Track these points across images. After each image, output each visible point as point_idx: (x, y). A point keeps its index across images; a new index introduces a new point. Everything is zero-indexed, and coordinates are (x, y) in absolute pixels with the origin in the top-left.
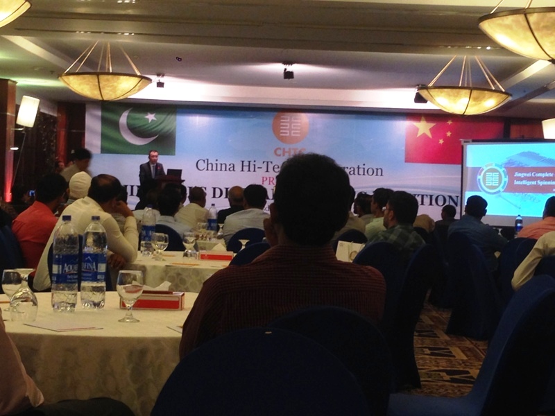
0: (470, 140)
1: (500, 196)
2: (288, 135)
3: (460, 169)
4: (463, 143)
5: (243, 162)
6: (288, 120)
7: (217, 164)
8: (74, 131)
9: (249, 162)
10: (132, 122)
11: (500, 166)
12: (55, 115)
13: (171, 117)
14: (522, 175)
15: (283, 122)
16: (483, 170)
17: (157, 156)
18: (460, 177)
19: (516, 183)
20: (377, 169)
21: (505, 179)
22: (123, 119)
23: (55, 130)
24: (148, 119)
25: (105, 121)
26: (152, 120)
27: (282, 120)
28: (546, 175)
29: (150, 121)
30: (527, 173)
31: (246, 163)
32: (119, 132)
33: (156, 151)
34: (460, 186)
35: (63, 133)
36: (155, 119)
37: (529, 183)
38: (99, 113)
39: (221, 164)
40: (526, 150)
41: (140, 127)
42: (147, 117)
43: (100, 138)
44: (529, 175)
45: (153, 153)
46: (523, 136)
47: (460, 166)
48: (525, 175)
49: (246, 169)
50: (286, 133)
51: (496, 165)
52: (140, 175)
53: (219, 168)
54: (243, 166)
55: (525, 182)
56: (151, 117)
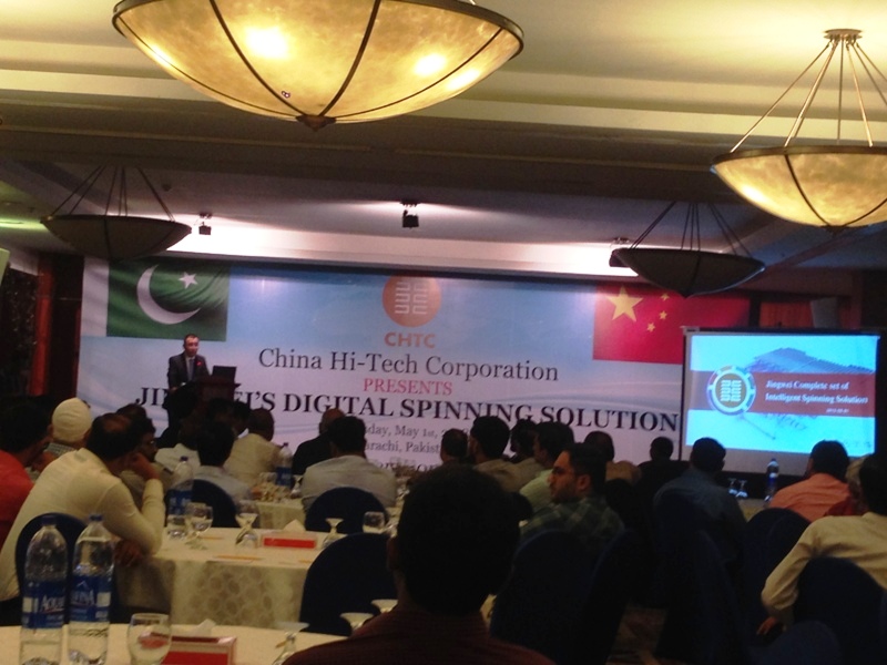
0: (697, 328)
1: (742, 418)
2: (407, 312)
3: (681, 372)
4: (685, 332)
5: (334, 354)
6: (408, 289)
7: (292, 357)
8: (65, 299)
9: (345, 354)
10: (158, 287)
11: (744, 371)
12: (35, 273)
13: (220, 281)
14: (779, 385)
15: (399, 292)
16: (716, 376)
17: (196, 344)
18: (680, 383)
19: (769, 397)
20: (549, 370)
21: (751, 392)
22: (144, 282)
23: (34, 299)
24: (183, 283)
25: (114, 284)
26: (191, 285)
27: (398, 289)
28: (816, 386)
29: (187, 286)
30: (787, 382)
31: (339, 357)
32: (137, 304)
33: (194, 336)
34: (680, 398)
35: (46, 303)
36: (194, 282)
37: (789, 399)
38: (105, 272)
39: (300, 358)
40: (785, 346)
41: (170, 295)
42: (182, 279)
43: (105, 311)
44: (789, 385)
45: (190, 340)
46: (780, 324)
47: (680, 367)
48: (783, 385)
49: (339, 365)
50: (405, 309)
51: (738, 368)
52: (169, 375)
53: (296, 364)
54: (334, 361)
55: (782, 397)
56: (188, 280)
